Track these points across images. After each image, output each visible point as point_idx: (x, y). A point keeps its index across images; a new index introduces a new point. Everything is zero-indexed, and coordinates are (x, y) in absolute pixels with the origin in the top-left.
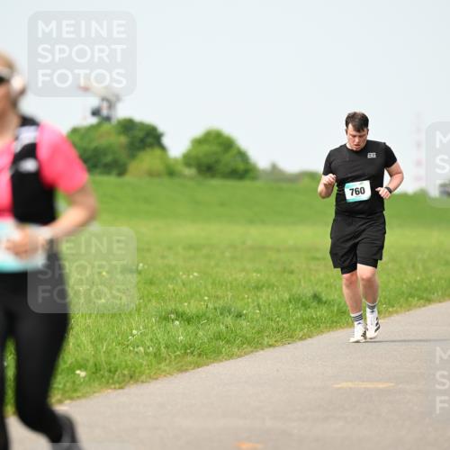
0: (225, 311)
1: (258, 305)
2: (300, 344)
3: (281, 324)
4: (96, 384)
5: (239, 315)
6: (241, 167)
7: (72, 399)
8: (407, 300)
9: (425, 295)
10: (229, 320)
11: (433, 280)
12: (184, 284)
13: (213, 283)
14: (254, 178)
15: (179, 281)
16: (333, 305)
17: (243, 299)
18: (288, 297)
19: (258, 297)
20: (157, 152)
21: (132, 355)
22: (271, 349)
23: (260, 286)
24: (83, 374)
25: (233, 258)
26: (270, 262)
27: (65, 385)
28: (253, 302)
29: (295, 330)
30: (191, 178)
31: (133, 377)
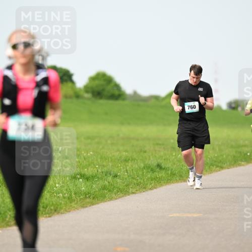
0: (107, 173)
1: (127, 170)
2: (150, 192)
3: (139, 181)
5: (116, 176)
6: (117, 93)
8: (210, 167)
9: (220, 165)
10: (110, 178)
11: (224, 156)
12: (85, 159)
13: (101, 158)
14: (124, 99)
15: (82, 157)
16: (169, 170)
17: (118, 167)
18: (143, 166)
19: (126, 166)
20: (70, 84)
21: (56, 198)
22: (134, 195)
23: (127, 159)
25: (112, 144)
26: (133, 146)
28: (123, 168)
29: (147, 184)
30: (88, 99)
31: (56, 210)
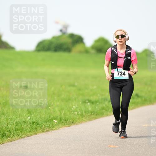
0: (105, 99)
4: (61, 125)
7: (52, 130)
13: (101, 90)
21: (73, 115)
24: (56, 121)
27: (50, 125)
31: (73, 122)
